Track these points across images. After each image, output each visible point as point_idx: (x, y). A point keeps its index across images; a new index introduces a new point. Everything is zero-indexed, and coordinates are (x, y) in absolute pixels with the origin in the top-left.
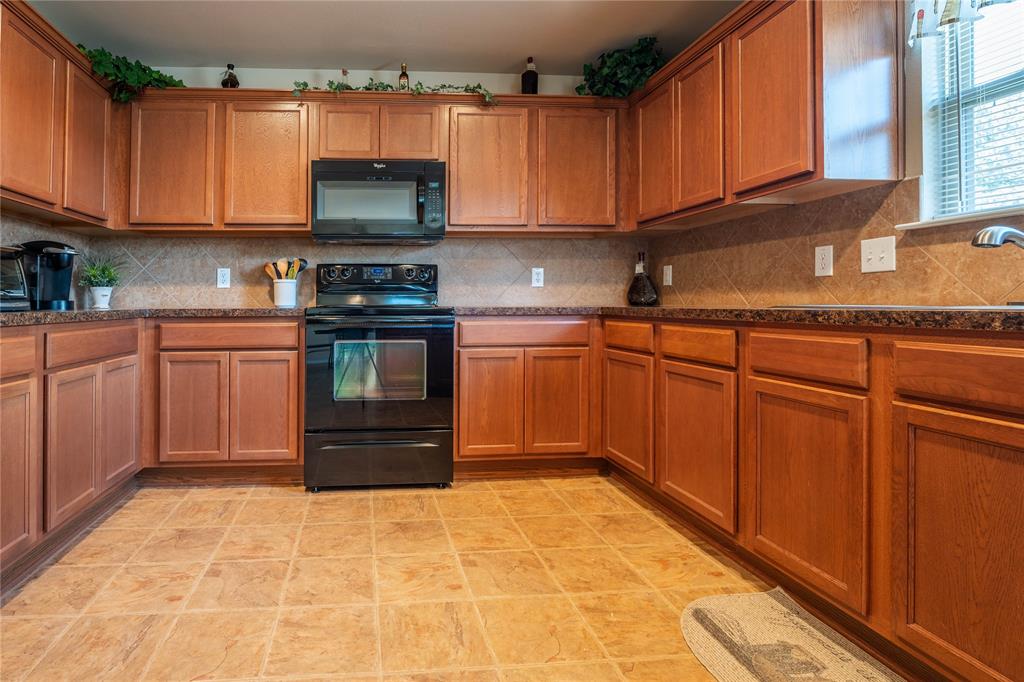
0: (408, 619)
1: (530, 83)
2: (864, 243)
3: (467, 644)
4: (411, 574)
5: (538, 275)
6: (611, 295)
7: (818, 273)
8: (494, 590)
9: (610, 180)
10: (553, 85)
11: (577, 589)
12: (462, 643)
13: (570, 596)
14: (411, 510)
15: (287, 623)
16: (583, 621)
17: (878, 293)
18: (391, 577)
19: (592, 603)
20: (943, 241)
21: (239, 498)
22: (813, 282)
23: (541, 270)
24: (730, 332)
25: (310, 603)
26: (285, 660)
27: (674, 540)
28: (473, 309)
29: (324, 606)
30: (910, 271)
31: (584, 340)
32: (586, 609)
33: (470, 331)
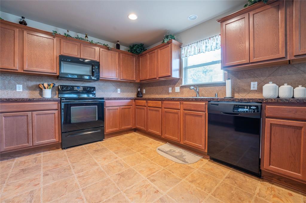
0: (109, 166)
1: (118, 47)
2: (176, 87)
3: (124, 166)
4: (105, 159)
5: (119, 90)
6: (133, 95)
7: (169, 92)
8: (124, 156)
9: (135, 71)
10: (122, 48)
11: (139, 151)
12: (123, 166)
13: (138, 153)
14: (97, 147)
15: (79, 177)
16: (142, 156)
17: (177, 95)
18: (100, 161)
19: (142, 153)
20: (185, 88)
21: (38, 156)
22: (169, 93)
23: (120, 89)
24: (161, 102)
25: (83, 171)
26: (84, 183)
27: (151, 140)
28: (108, 98)
29: (87, 171)
30: (181, 92)
31: (131, 104)
32: (142, 154)
33: (107, 103)
